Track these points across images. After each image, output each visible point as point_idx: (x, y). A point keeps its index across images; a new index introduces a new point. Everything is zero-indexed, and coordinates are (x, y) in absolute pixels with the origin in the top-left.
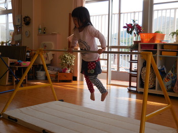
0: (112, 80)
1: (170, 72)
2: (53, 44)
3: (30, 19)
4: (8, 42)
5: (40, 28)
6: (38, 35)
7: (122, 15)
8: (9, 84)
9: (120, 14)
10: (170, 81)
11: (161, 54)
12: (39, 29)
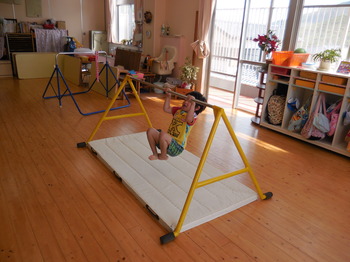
0: (241, 94)
1: (302, 108)
2: (176, 49)
3: (151, 16)
5: (164, 27)
6: (161, 36)
7: (274, 11)
9: (271, 9)
10: (300, 120)
11: (295, 83)
12: (162, 29)
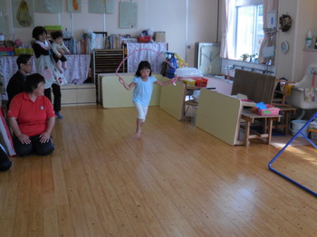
3: (291, 22)
4: (254, 56)
5: (310, 36)
6: (305, 50)
8: (239, 143)
12: (307, 39)
